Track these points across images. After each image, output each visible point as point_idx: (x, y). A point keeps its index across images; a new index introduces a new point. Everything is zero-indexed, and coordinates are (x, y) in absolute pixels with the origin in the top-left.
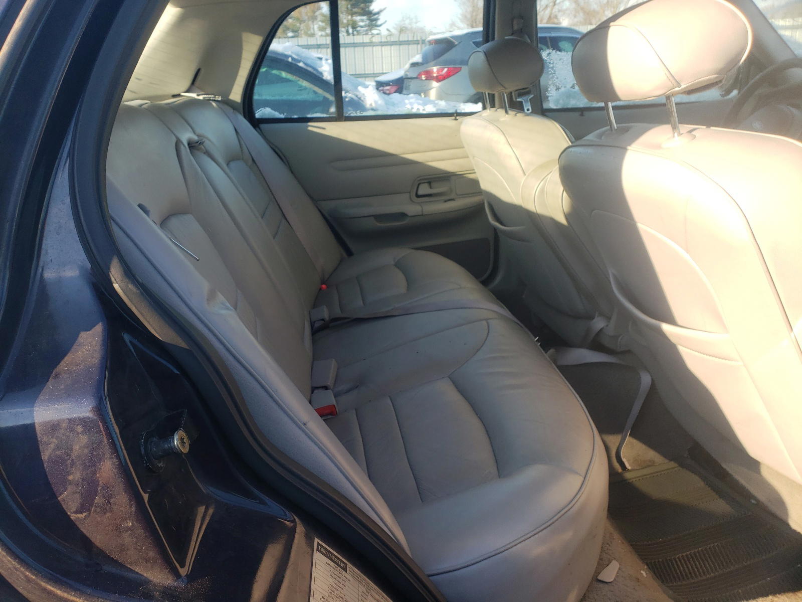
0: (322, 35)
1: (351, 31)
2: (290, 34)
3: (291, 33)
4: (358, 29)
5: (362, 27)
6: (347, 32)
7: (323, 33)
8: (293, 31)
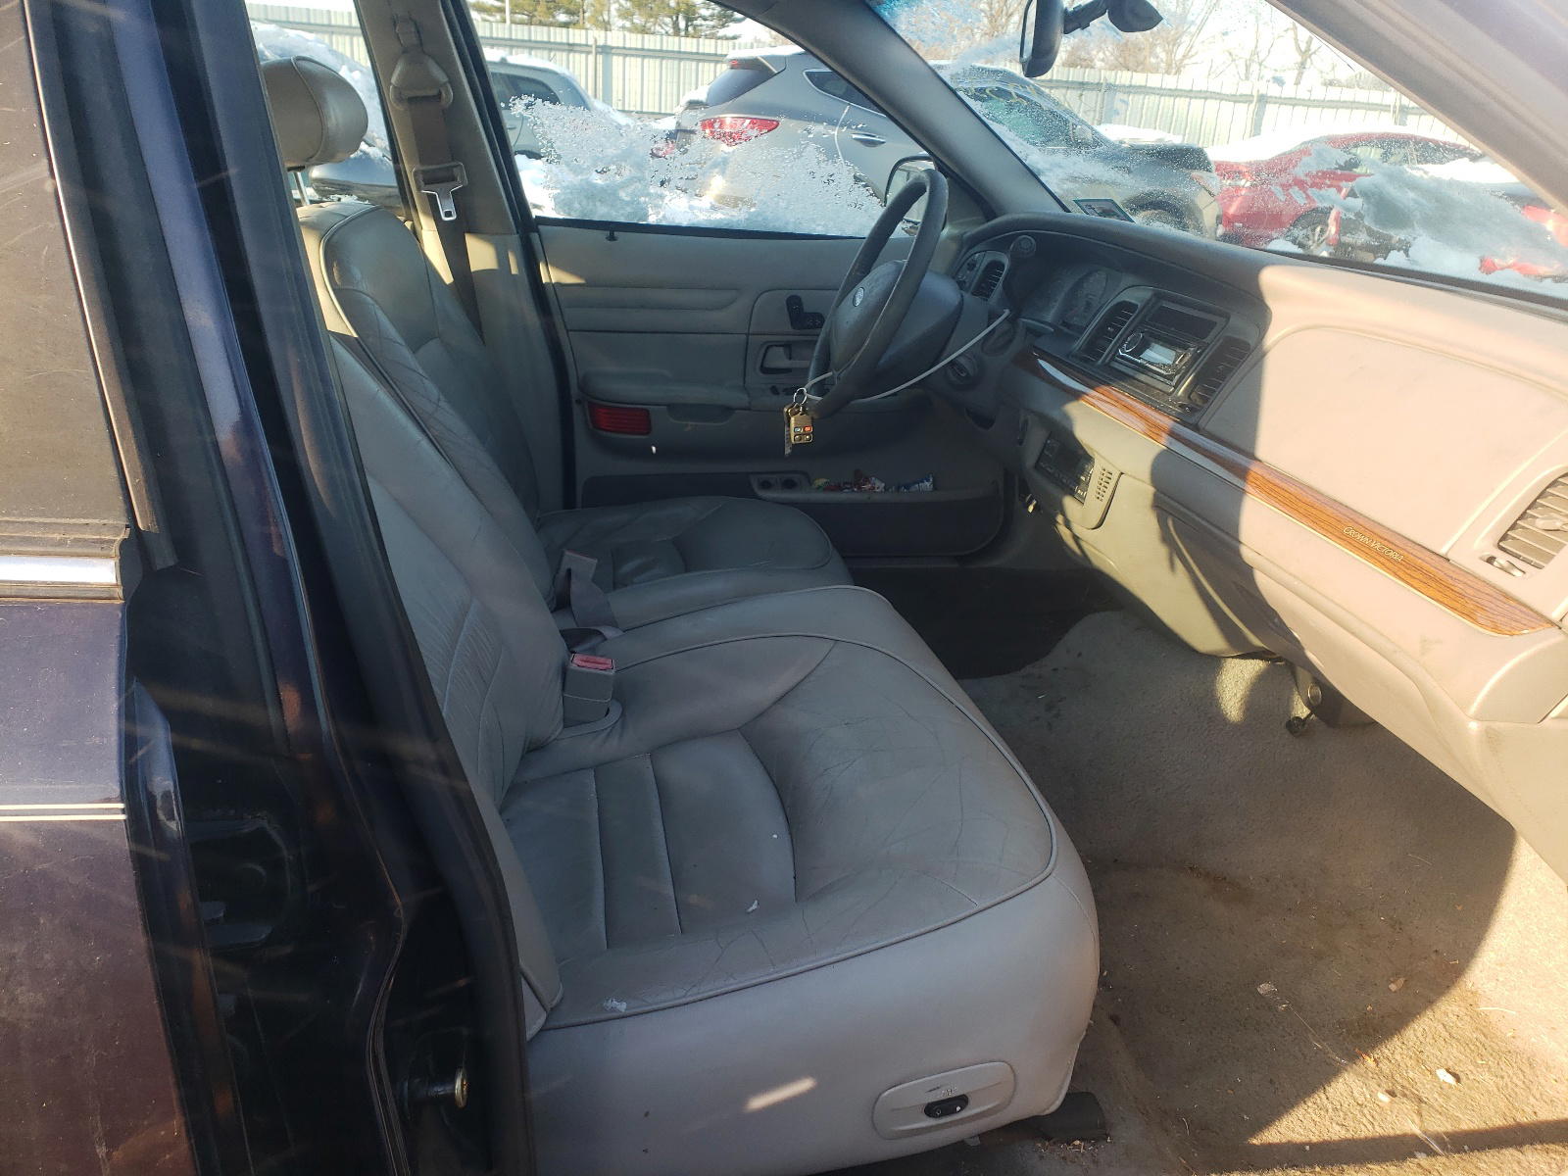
0: (623, 28)
1: (682, 24)
2: (562, 18)
3: (565, 15)
4: (698, 22)
5: (705, 19)
6: (676, 25)
7: (628, 24)
8: (569, 12)
